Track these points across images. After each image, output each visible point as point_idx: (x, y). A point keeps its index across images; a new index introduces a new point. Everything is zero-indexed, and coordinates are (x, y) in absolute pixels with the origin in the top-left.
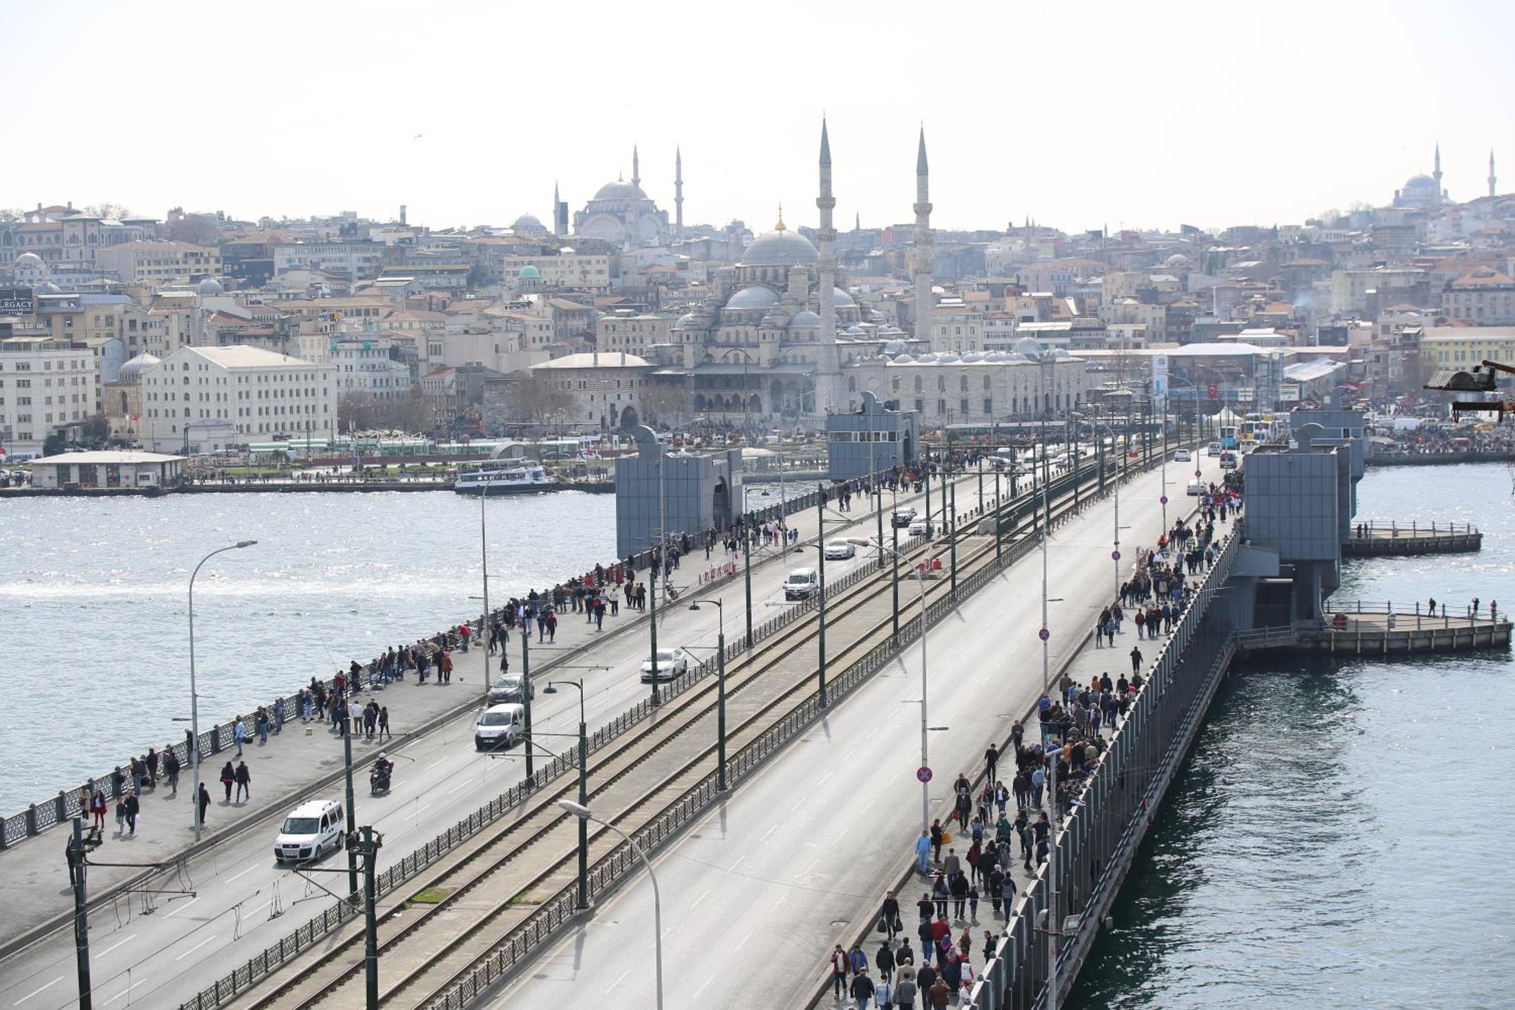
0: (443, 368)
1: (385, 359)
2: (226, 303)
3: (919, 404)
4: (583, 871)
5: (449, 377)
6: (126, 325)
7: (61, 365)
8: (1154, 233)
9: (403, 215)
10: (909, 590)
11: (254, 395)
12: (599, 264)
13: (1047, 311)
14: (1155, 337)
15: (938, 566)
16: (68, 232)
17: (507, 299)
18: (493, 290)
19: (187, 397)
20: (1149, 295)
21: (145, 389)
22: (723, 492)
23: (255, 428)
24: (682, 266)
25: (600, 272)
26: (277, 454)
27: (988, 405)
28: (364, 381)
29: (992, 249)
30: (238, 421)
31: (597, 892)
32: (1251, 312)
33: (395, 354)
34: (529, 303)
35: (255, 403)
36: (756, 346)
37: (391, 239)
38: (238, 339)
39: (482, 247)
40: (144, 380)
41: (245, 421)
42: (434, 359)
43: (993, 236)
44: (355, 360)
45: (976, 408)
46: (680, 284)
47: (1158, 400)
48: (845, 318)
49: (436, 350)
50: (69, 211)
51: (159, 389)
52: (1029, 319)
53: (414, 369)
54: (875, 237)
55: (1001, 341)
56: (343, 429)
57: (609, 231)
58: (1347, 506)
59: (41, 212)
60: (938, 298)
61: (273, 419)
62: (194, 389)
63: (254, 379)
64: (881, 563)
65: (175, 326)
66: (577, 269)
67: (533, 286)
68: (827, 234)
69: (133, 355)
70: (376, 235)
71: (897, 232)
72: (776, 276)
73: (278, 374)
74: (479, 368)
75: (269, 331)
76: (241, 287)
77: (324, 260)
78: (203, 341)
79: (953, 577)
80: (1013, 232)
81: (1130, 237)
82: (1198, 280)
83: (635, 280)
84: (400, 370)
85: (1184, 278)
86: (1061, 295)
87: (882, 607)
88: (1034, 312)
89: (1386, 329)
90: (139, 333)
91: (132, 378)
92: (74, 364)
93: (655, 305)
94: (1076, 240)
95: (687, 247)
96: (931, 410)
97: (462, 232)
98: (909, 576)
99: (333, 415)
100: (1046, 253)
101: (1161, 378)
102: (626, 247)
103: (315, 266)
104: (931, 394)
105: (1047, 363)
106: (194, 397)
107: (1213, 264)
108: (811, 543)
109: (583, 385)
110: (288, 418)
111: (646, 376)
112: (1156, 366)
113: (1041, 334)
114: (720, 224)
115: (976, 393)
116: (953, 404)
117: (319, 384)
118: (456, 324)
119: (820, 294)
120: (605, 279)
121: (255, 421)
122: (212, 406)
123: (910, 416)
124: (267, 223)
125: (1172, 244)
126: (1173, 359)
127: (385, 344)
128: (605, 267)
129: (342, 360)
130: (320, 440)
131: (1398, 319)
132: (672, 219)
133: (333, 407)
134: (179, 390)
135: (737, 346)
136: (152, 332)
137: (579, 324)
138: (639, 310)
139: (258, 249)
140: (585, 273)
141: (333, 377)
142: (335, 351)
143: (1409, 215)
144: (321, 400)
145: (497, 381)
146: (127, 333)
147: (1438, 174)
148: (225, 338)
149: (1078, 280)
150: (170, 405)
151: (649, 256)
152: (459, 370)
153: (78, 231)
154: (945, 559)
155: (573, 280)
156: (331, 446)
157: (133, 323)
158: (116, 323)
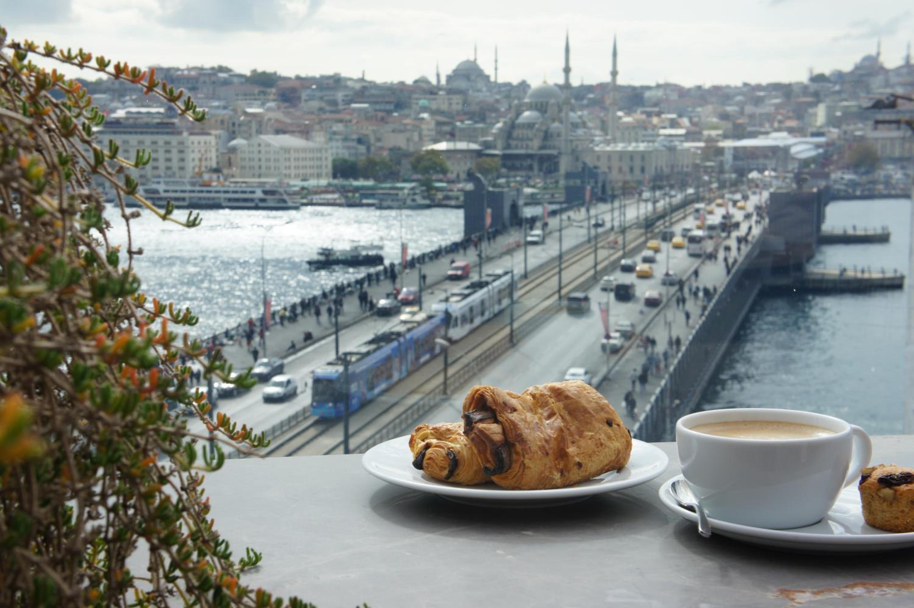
0: (382, 148)
1: (354, 144)
2: (279, 115)
3: (610, 168)
4: (446, 379)
5: (385, 154)
6: (231, 125)
7: (199, 143)
8: (728, 87)
9: (363, 75)
10: (602, 254)
11: (292, 159)
12: (457, 99)
13: (674, 124)
14: (725, 137)
15: (616, 243)
16: (202, 79)
17: (413, 116)
18: (406, 112)
19: (260, 160)
20: (725, 117)
21: (240, 155)
22: (514, 207)
23: (293, 175)
24: (497, 101)
25: (458, 104)
26: (303, 188)
27: (643, 170)
28: (345, 154)
29: (647, 94)
30: (284, 172)
31: (452, 388)
32: (776, 125)
33: (360, 141)
34: (423, 119)
35: (293, 163)
36: (531, 140)
37: (358, 86)
38: (284, 132)
39: (402, 91)
40: (239, 151)
41: (288, 172)
42: (379, 144)
43: (648, 88)
44: (340, 144)
45: (637, 171)
46: (496, 110)
47: (727, 167)
48: (575, 126)
49: (379, 140)
50: (202, 69)
51: (246, 155)
52: (664, 128)
53: (368, 149)
54: (590, 89)
55: (651, 139)
56: (335, 176)
57: (462, 84)
58: (820, 218)
59: (189, 69)
60: (620, 118)
61: (301, 171)
62: (263, 156)
63: (292, 152)
64: (589, 241)
65: (254, 126)
66: (446, 102)
67: (424, 109)
68: (567, 86)
69: (234, 138)
70: (349, 83)
71: (602, 87)
72: (542, 105)
73: (304, 150)
74: (399, 149)
75: (299, 129)
76: (286, 108)
77: (326, 96)
78: (267, 133)
79: (624, 247)
80: (658, 86)
81: (716, 89)
82: (749, 109)
83: (474, 108)
84: (362, 149)
85: (742, 109)
86: (680, 116)
87: (589, 261)
88: (667, 124)
89: (845, 132)
90: (236, 128)
91: (234, 150)
92: (205, 143)
93: (483, 119)
94: (689, 90)
95: (499, 92)
96: (615, 172)
97: (392, 84)
98: (603, 247)
99: (330, 169)
100: (674, 96)
101: (728, 157)
102: (470, 92)
103: (321, 98)
104: (615, 164)
105: (672, 149)
106: (263, 160)
107: (758, 101)
108: (556, 231)
109: (448, 158)
110: (309, 171)
111: (479, 154)
112: (727, 151)
113: (671, 136)
114: (515, 82)
115: (637, 164)
116: (626, 169)
117: (324, 155)
118: (389, 127)
119: (563, 115)
120: (459, 107)
121: (293, 172)
122: (272, 164)
123: (605, 173)
124: (298, 78)
125: (737, 91)
126: (736, 149)
127: (355, 137)
128: (460, 101)
129: (334, 144)
130: (323, 182)
131: (852, 127)
132: (492, 79)
133: (330, 165)
134: (256, 156)
135: (522, 140)
136: (243, 128)
137: (447, 128)
138: (476, 122)
139: (294, 90)
140: (450, 104)
141: (330, 151)
142: (331, 139)
143: (861, 76)
144: (324, 163)
145: (407, 155)
146: (231, 129)
147: (878, 54)
148: (278, 132)
149: (690, 109)
150: (252, 164)
151: (480, 96)
152: (391, 150)
153: (207, 79)
154: (620, 240)
155: (444, 107)
156: (329, 185)
157: (234, 124)
158: (226, 124)
